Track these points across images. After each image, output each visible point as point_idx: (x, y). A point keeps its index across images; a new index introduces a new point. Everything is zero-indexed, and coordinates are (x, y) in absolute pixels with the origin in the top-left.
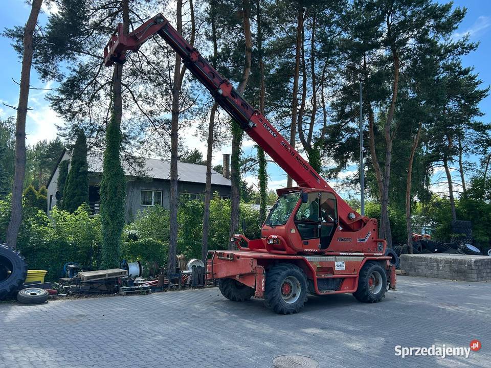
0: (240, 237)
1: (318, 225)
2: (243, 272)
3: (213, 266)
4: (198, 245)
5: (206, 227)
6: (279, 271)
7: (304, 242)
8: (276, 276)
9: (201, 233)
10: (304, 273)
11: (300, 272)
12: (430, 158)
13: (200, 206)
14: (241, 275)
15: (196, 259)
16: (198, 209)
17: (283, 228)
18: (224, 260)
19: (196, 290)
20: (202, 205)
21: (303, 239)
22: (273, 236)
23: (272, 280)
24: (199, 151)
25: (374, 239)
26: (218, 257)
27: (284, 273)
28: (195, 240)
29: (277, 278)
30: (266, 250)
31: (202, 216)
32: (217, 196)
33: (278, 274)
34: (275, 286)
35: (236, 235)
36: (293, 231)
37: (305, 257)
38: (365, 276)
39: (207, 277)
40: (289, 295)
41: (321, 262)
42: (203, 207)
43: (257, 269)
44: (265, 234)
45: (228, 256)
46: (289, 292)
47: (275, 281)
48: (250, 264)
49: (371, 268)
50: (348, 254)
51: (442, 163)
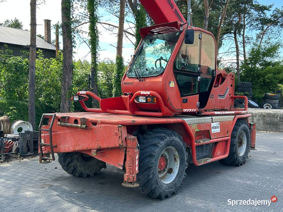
0: (87, 94)
1: (197, 76)
2: (104, 146)
3: (51, 134)
4: (23, 105)
5: (32, 85)
6: (156, 141)
7: (183, 100)
8: (153, 148)
9: (27, 93)
10: (184, 140)
11: (179, 141)
12: (226, 31)
13: (24, 63)
14: (99, 150)
15: (22, 121)
16: (22, 67)
17: (160, 79)
18: (72, 127)
19: (25, 160)
20: (26, 62)
21: (182, 96)
22: (142, 92)
23: (147, 155)
24: (19, 21)
25: (231, 95)
26: (59, 123)
27: (163, 143)
28: (20, 100)
29: (154, 152)
30: (127, 111)
31: (27, 73)
32: (40, 55)
33: (155, 145)
34: (152, 164)
35: (81, 92)
36: (172, 84)
37: (184, 119)
38: (236, 137)
39: (42, 151)
40: (165, 171)
41: (199, 125)
42: (27, 64)
43: (129, 142)
44: (127, 89)
45: (76, 121)
46: (164, 166)
47: (151, 156)
48: (116, 134)
49: (240, 127)
50: (221, 113)
51: (233, 35)
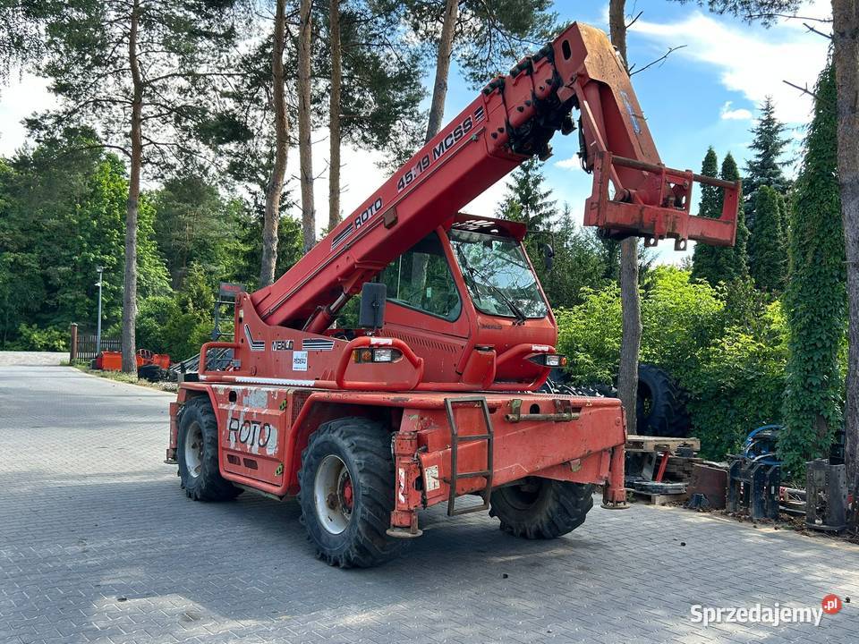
22: (535, 347)
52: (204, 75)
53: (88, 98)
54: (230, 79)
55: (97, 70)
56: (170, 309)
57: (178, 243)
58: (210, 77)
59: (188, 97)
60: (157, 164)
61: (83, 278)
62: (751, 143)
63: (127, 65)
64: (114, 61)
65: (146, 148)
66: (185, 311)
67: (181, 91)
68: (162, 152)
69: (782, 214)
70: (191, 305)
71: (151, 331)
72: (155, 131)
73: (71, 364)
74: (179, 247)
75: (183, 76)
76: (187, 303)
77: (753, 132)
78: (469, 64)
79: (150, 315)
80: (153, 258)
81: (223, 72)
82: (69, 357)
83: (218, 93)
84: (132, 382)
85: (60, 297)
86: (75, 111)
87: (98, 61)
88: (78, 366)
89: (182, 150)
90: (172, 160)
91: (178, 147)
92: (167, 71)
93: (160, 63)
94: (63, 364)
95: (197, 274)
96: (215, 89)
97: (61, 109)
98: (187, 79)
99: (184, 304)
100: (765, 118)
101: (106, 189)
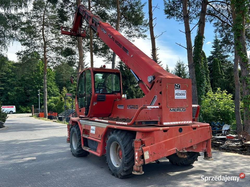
7: (79, 110)
37: (80, 120)
41: (85, 125)
52: (62, 39)
53: (32, 46)
54: (69, 39)
55: (35, 38)
56: (58, 100)
57: (62, 82)
58: (63, 39)
59: (58, 44)
60: (51, 62)
61: (36, 93)
62: (212, 46)
63: (42, 37)
64: (39, 36)
65: (48, 58)
66: (62, 100)
67: (56, 43)
68: (52, 59)
69: (220, 65)
70: (63, 99)
71: (53, 106)
72: (50, 54)
73: (32, 116)
74: (62, 83)
75: (56, 39)
76: (62, 98)
77: (212, 43)
78: (127, 33)
79: (52, 102)
80: (55, 86)
81: (67, 37)
82: (32, 115)
83: (66, 43)
84: (46, 120)
85: (30, 98)
86: (29, 50)
87: (35, 36)
88: (34, 117)
89: (57, 58)
90: (55, 61)
91: (56, 57)
92: (52, 38)
93: (50, 36)
94: (30, 116)
95: (64, 90)
96: (65, 42)
97: (25, 50)
98: (57, 40)
99: (61, 99)
100: (215, 39)
101: (41, 68)
